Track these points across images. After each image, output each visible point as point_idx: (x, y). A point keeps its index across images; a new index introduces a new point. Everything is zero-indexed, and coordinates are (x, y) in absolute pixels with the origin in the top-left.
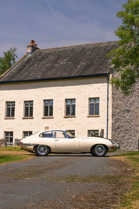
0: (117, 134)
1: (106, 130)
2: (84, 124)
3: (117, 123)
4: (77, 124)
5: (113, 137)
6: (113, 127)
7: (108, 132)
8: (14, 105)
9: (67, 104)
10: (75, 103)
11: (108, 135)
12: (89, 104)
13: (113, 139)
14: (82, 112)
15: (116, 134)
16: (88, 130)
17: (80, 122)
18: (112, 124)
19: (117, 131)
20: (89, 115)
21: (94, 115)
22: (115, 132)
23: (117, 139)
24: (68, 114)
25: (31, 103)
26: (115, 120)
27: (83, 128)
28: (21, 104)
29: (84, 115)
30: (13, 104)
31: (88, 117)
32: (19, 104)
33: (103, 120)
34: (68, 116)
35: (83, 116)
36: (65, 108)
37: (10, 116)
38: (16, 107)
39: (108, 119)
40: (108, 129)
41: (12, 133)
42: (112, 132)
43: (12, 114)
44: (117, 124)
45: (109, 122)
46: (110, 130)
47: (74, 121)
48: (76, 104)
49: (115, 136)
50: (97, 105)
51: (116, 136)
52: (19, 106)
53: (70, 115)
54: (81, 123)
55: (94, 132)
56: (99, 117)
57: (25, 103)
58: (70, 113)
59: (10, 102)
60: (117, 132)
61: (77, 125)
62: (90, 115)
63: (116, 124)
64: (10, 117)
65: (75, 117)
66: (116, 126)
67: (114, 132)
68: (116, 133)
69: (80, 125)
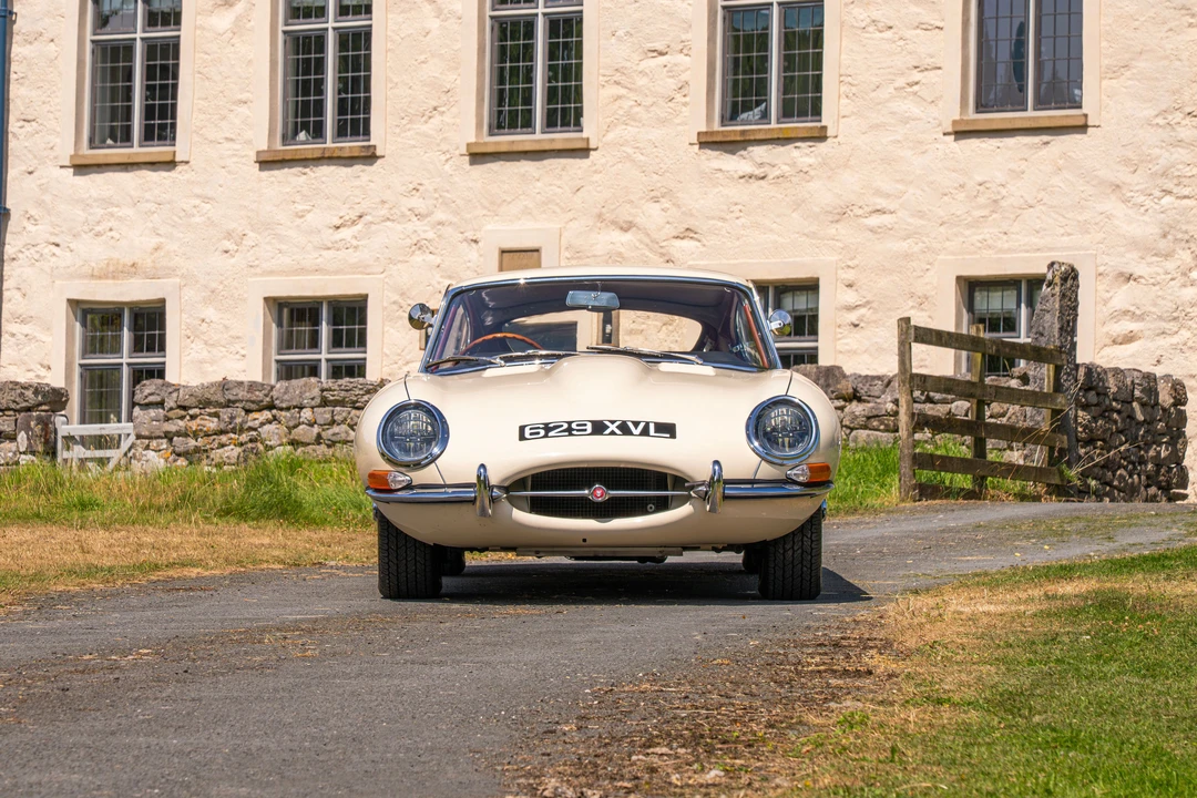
2: (921, 214)
4: (841, 214)
8: (173, 18)
14: (901, 82)
16: (959, 279)
17: (878, 193)
20: (971, 115)
21: (1031, 115)
24: (747, 107)
27: (907, 256)
28: (239, 6)
29: (917, 111)
30: (162, 2)
31: (961, 134)
33: (1126, 161)
34: (748, 124)
35: (905, 121)
36: (711, 39)
38: (187, 33)
41: (149, 322)
43: (149, 112)
47: (812, 186)
52: (224, 20)
53: (765, 116)
54: (881, 203)
55: (1030, 304)
56: (1082, 128)
61: (842, 230)
62: (981, 106)
64: (136, 149)
65: (820, 136)
69: (874, 221)
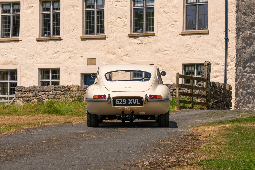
0: (249, 73)
1: (224, 62)
2: (175, 51)
3: (250, 47)
4: (158, 51)
5: (238, 80)
6: (240, 56)
7: (229, 67)
8: (18, 11)
9: (136, 5)
10: (153, 4)
11: (228, 76)
12: (185, 4)
13: (239, 83)
14: (170, 24)
15: (246, 72)
16: (182, 64)
17: (166, 47)
18: (237, 50)
19: (248, 64)
20: (185, 31)
21: (197, 31)
22: (244, 68)
23: (248, 83)
24: (139, 29)
25: (55, 4)
26: (243, 40)
27: (172, 60)
28: (33, 8)
29: (174, 30)
30: (16, 7)
31: (183, 35)
32: (30, 7)
33: (216, 40)
34: (139, 33)
35: (171, 32)
36: (131, 15)
37: (9, 35)
38: (21, 14)
39: (227, 39)
40: (229, 60)
42: (236, 69)
43: (13, 30)
44: (249, 50)
45: (229, 46)
46: (231, 63)
47: (152, 45)
48: (155, 6)
49: (243, 75)
50: (203, 6)
51: (247, 77)
52: (29, 11)
53: (142, 31)
54: (166, 49)
55: (197, 69)
56: (208, 33)
57: (42, 6)
58: (142, 25)
59: (9, 4)
60: (250, 67)
61: (158, 54)
62: (187, 29)
63: (246, 49)
65: (154, 35)
66: (245, 53)
67: (241, 68)
68: (246, 70)
69: (165, 52)
